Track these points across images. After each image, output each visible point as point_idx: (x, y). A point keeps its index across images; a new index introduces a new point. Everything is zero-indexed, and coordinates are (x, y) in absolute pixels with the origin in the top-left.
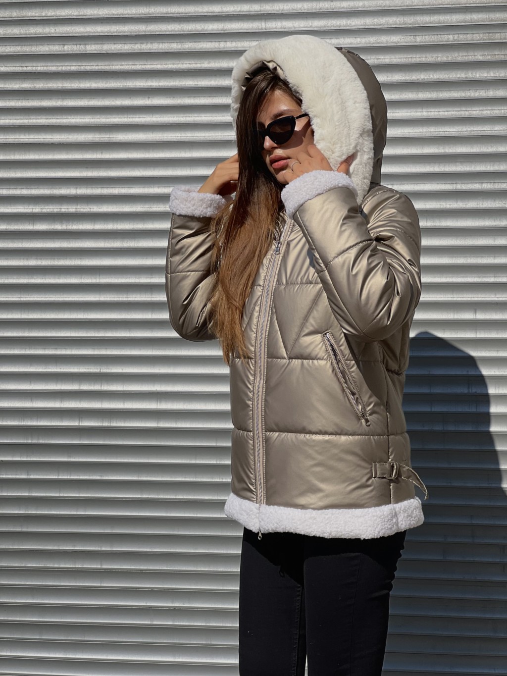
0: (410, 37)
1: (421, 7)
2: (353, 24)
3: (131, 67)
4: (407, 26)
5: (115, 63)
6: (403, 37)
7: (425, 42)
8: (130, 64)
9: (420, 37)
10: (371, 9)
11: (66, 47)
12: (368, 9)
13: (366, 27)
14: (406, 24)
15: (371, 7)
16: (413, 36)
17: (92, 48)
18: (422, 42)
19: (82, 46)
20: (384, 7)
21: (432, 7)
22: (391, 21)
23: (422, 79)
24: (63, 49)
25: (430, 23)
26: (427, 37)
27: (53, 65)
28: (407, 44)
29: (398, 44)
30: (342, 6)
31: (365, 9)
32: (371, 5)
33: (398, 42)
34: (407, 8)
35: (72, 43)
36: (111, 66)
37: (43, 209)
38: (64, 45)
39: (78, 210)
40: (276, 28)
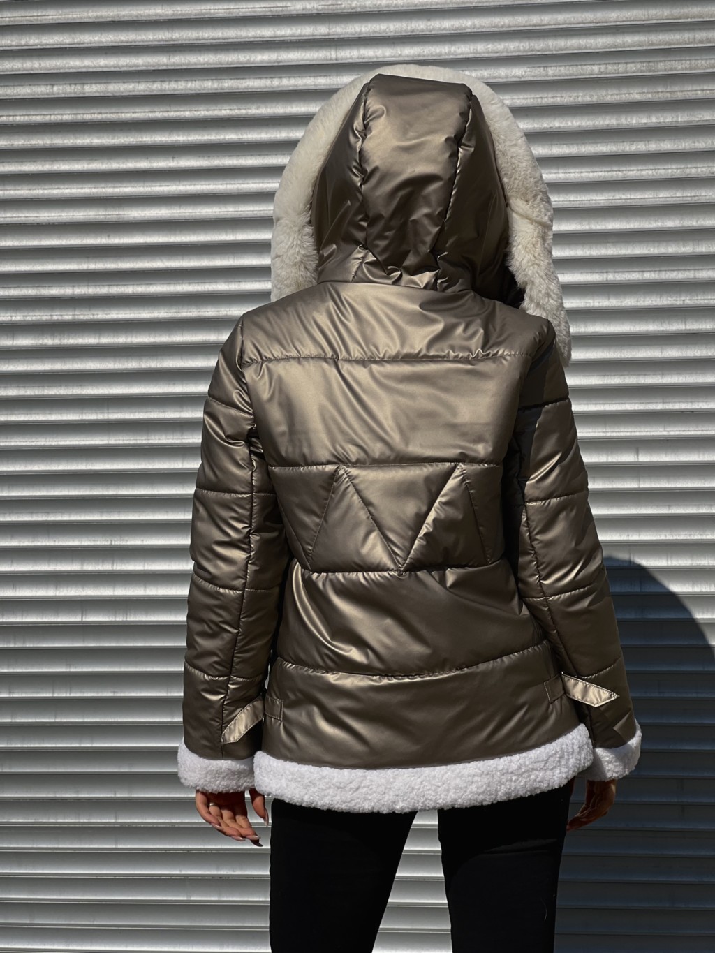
0: (538, 69)
1: (553, 27)
2: (459, 51)
3: (147, 114)
4: (534, 53)
5: (125, 110)
6: (529, 69)
7: (560, 76)
8: (147, 110)
9: (553, 68)
10: (484, 30)
11: (55, 88)
12: (480, 30)
13: (478, 56)
14: (532, 51)
15: (484, 27)
16: (544, 67)
17: (92, 89)
18: (556, 76)
19: (79, 87)
20: (502, 27)
21: (570, 26)
22: (512, 47)
23: (557, 128)
24: (51, 91)
25: (566, 49)
26: (562, 68)
27: (37, 113)
28: (535, 79)
29: (522, 79)
30: (443, 26)
31: (475, 30)
32: (483, 24)
33: (523, 76)
34: (534, 28)
35: (64, 83)
36: (119, 114)
37: (26, 316)
38: (53, 85)
39: (76, 317)
40: (351, 58)
